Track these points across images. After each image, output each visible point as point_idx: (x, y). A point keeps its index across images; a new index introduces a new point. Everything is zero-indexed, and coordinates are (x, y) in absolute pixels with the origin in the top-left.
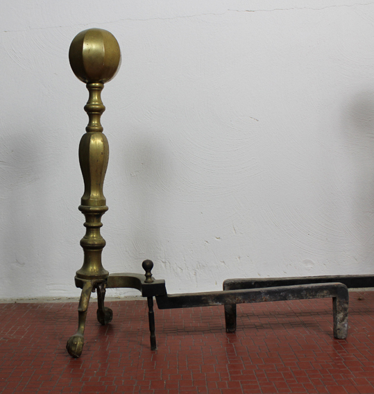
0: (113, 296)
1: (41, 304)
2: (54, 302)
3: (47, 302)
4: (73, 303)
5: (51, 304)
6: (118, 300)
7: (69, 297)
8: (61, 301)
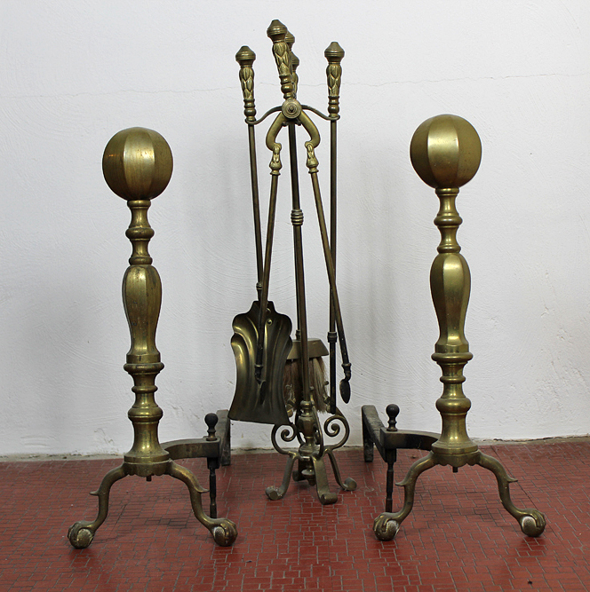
0: (109, 453)
1: (12, 464)
2: (29, 460)
3: (20, 460)
4: (55, 462)
5: (25, 463)
6: (115, 457)
7: (51, 454)
8: (39, 460)
